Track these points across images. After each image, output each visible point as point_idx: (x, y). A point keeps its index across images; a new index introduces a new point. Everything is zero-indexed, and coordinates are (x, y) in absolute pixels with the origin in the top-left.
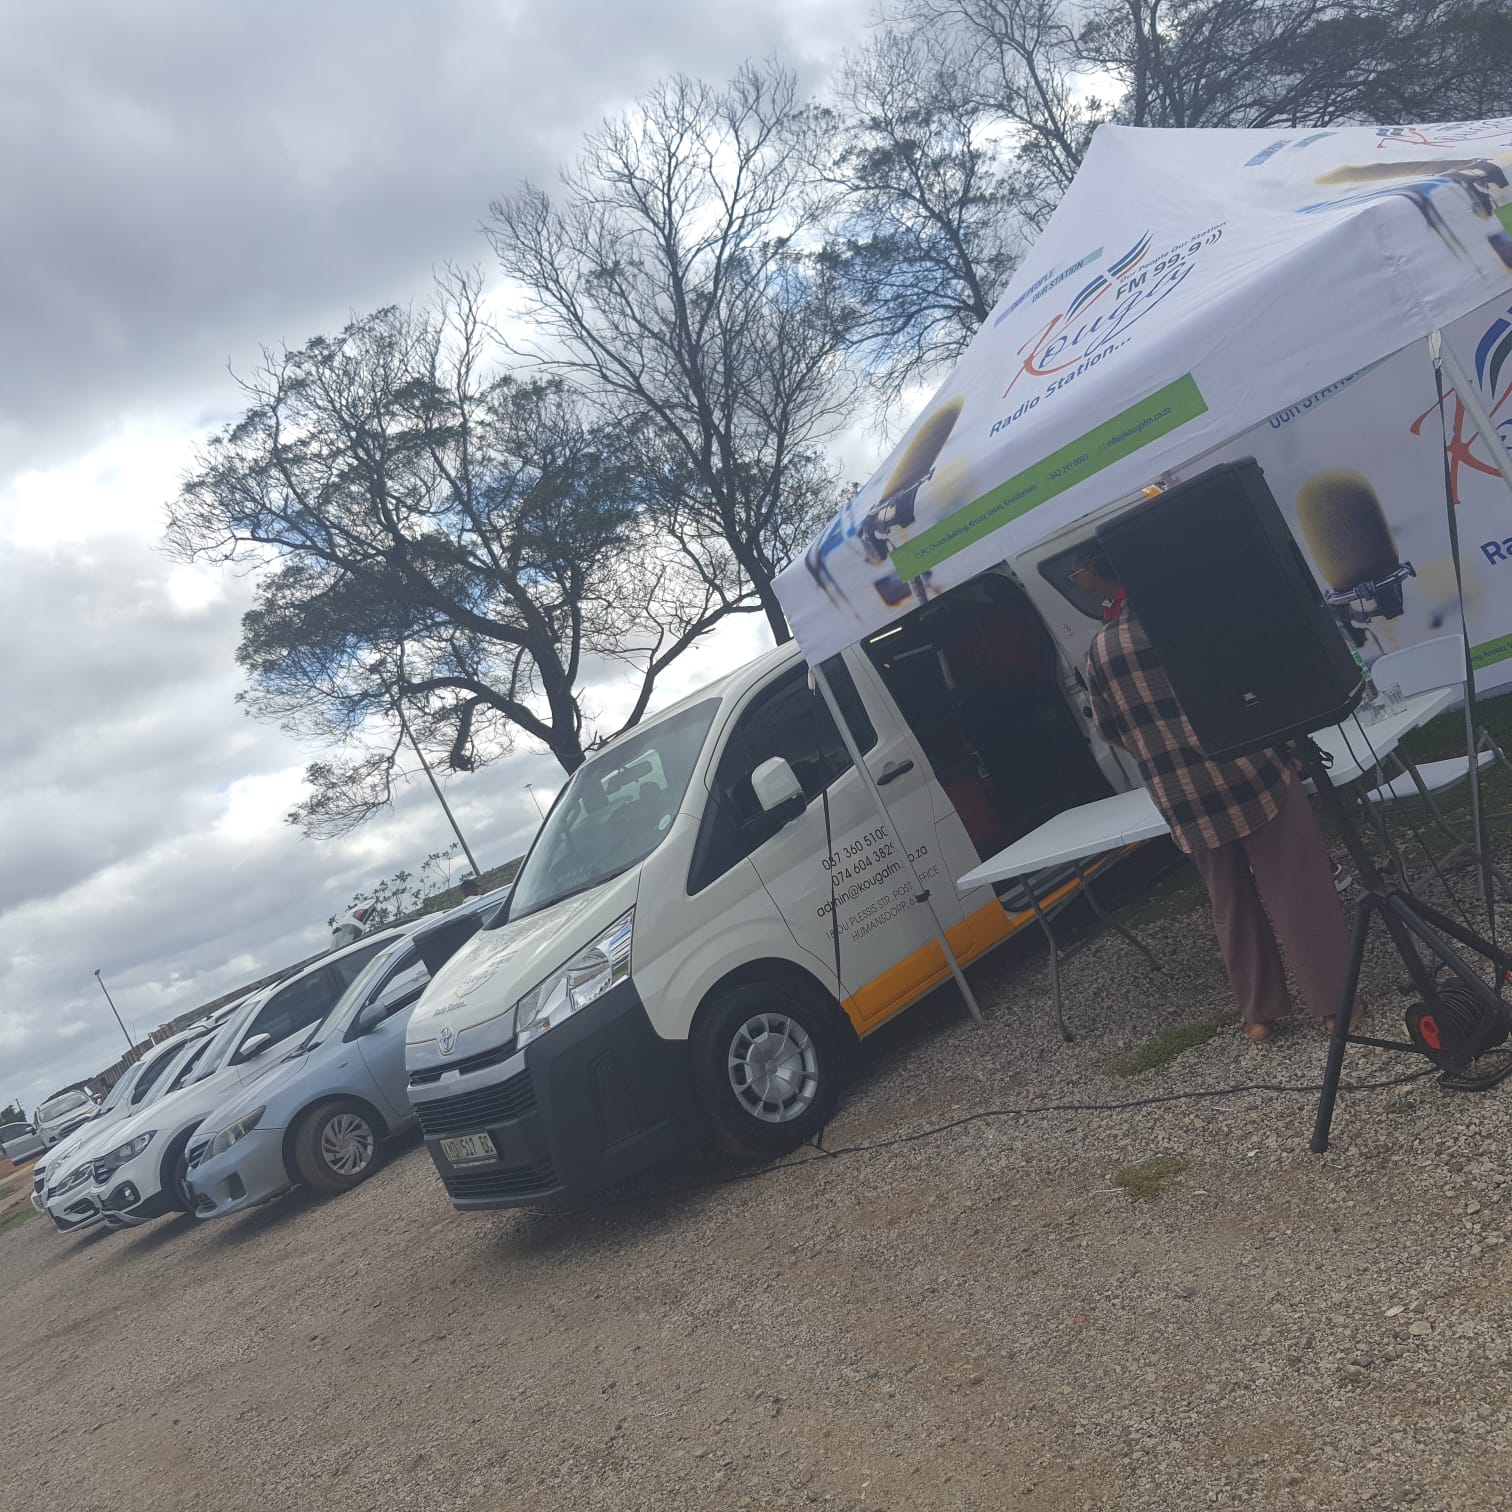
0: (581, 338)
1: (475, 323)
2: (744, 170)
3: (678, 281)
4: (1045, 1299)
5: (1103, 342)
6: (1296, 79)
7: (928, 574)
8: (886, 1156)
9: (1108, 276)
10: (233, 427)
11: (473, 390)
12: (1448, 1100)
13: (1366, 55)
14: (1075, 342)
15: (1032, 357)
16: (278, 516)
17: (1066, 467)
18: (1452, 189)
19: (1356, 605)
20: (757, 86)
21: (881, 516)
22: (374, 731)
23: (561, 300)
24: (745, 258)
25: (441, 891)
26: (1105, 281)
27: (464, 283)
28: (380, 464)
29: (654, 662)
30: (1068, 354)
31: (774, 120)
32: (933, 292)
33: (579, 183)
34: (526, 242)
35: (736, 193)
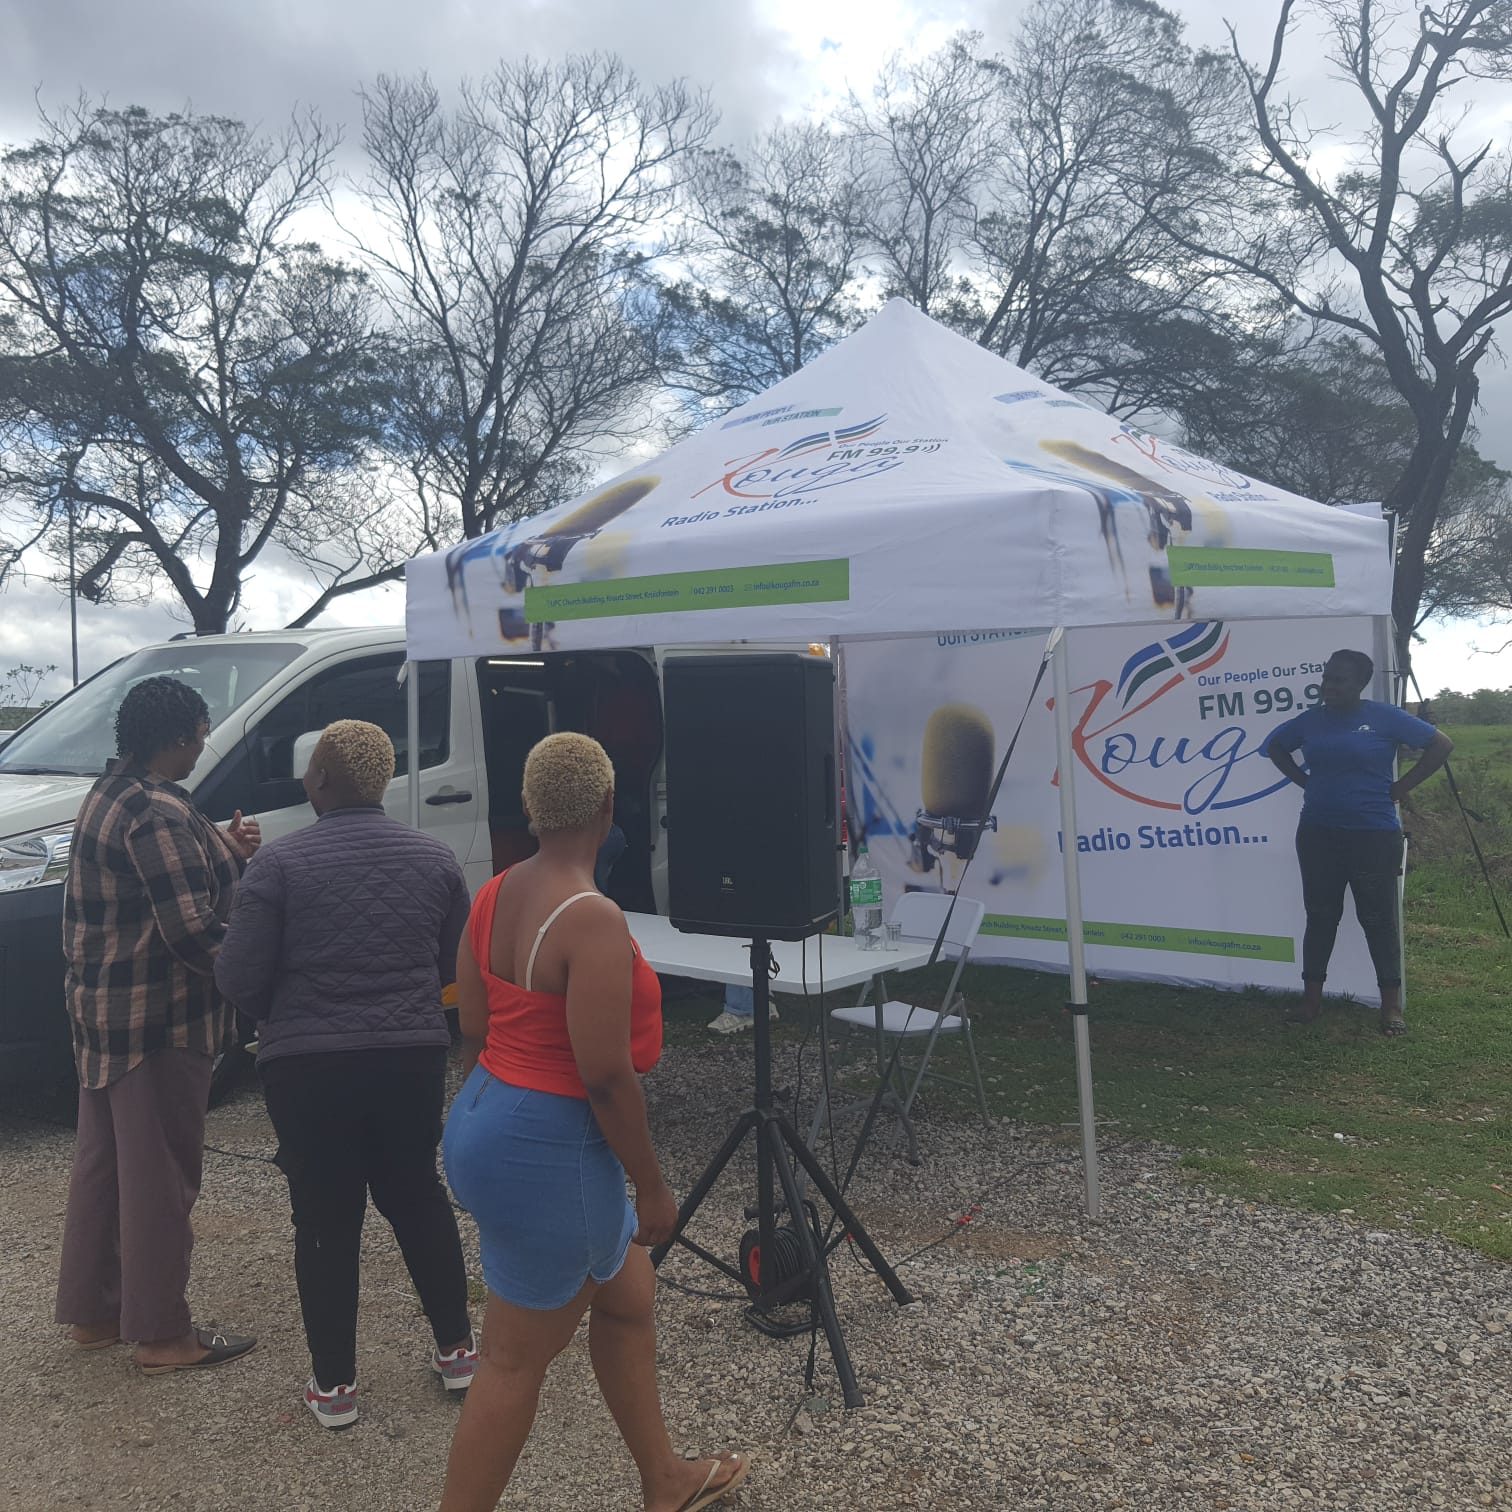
0: (410, 244)
1: (313, 177)
2: (634, 176)
3: (526, 242)
4: (270, 1382)
5: (795, 492)
6: (1138, 356)
7: (551, 626)
8: (236, 1168)
9: (832, 436)
10: (14, 149)
11: (277, 240)
12: (742, 1333)
13: (1207, 367)
14: (774, 479)
15: (734, 474)
16: (18, 258)
17: (711, 589)
18: (1138, 509)
19: (938, 833)
20: (682, 106)
21: (533, 550)
22: (13, 517)
23: (407, 199)
24: (598, 255)
25: (16, 705)
26: (828, 439)
27: (319, 136)
28: (145, 264)
29: (338, 584)
30: (763, 487)
31: (682, 145)
32: (756, 377)
33: (475, 101)
34: (398, 128)
35: (617, 192)
